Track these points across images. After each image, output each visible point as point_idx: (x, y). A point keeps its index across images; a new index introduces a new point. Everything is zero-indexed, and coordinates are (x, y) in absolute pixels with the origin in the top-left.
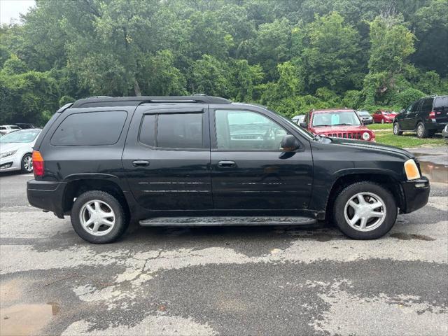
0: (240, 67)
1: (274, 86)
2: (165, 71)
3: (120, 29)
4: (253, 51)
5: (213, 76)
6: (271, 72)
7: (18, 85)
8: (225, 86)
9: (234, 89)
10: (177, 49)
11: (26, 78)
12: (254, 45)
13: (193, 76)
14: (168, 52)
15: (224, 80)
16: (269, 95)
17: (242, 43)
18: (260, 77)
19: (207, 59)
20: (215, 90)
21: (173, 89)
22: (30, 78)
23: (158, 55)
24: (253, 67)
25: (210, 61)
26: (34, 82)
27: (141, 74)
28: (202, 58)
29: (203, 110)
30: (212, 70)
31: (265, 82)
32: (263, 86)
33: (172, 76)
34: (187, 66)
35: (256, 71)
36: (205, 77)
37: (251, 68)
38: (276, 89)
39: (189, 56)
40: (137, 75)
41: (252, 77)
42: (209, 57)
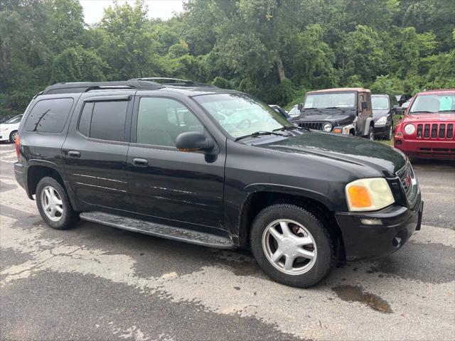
0: (405, 37)
1: (446, 58)
2: (311, 48)
3: (261, 7)
4: (426, 16)
5: (368, 49)
6: (447, 40)
7: (173, 68)
8: (381, 60)
9: (394, 63)
10: (328, 22)
11: (181, 61)
12: (428, 7)
13: (344, 51)
14: (317, 26)
15: (381, 53)
16: (439, 68)
17: (411, 6)
18: (431, 47)
19: (361, 30)
20: (367, 65)
21: (317, 66)
22: (184, 61)
23: (307, 30)
24: (423, 36)
25: (365, 32)
26: (186, 65)
27: (286, 52)
28: (355, 30)
29: (129, 97)
30: (367, 42)
31: (436, 52)
32: (434, 58)
33: (318, 52)
34: (338, 39)
35: (428, 39)
36: (358, 51)
37: (420, 37)
38: (448, 61)
39: (341, 28)
40: (281, 54)
41: (420, 47)
42: (364, 28)
